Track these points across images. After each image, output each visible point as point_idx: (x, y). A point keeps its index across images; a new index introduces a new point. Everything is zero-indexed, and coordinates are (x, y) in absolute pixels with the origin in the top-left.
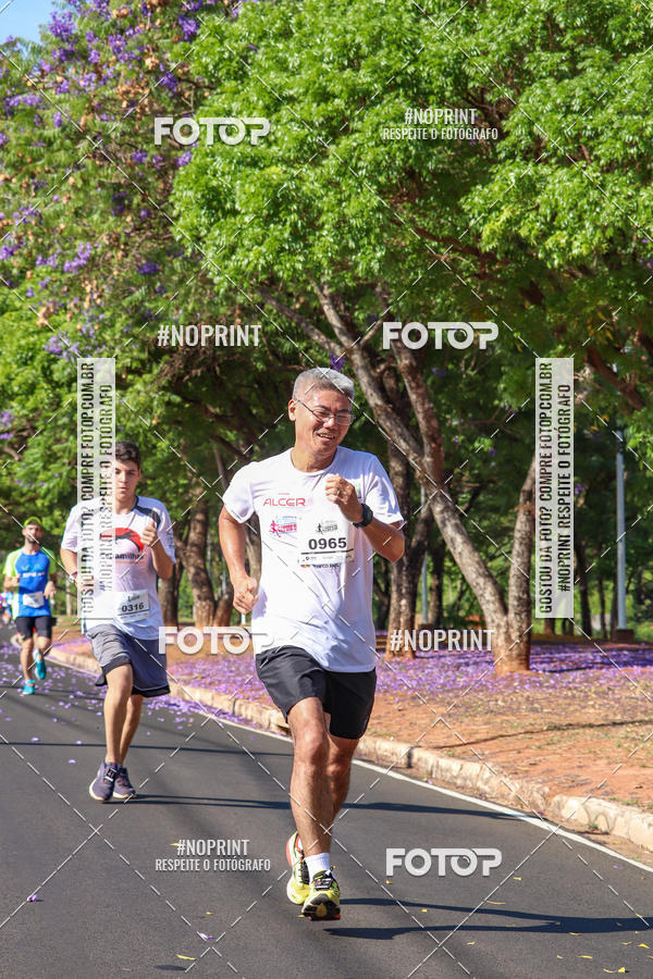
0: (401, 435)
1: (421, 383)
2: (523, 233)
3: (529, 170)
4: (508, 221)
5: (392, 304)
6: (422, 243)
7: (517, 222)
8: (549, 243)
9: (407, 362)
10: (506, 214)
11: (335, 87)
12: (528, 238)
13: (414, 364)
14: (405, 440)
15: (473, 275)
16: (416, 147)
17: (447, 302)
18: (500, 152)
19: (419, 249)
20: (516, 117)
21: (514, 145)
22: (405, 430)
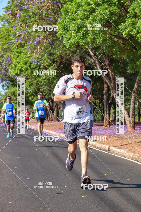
0: (106, 79)
1: (111, 67)
2: (132, 33)
3: (134, 20)
4: (129, 31)
5: (104, 50)
6: (111, 37)
7: (131, 31)
8: (138, 36)
9: (108, 63)
10: (128, 30)
11: (92, 2)
12: (133, 35)
13: (109, 63)
14: (107, 80)
15: (122, 44)
16: (109, 15)
17: (116, 50)
18: (128, 16)
19: (110, 38)
20: (131, 8)
21: (131, 15)
22: (107, 78)
